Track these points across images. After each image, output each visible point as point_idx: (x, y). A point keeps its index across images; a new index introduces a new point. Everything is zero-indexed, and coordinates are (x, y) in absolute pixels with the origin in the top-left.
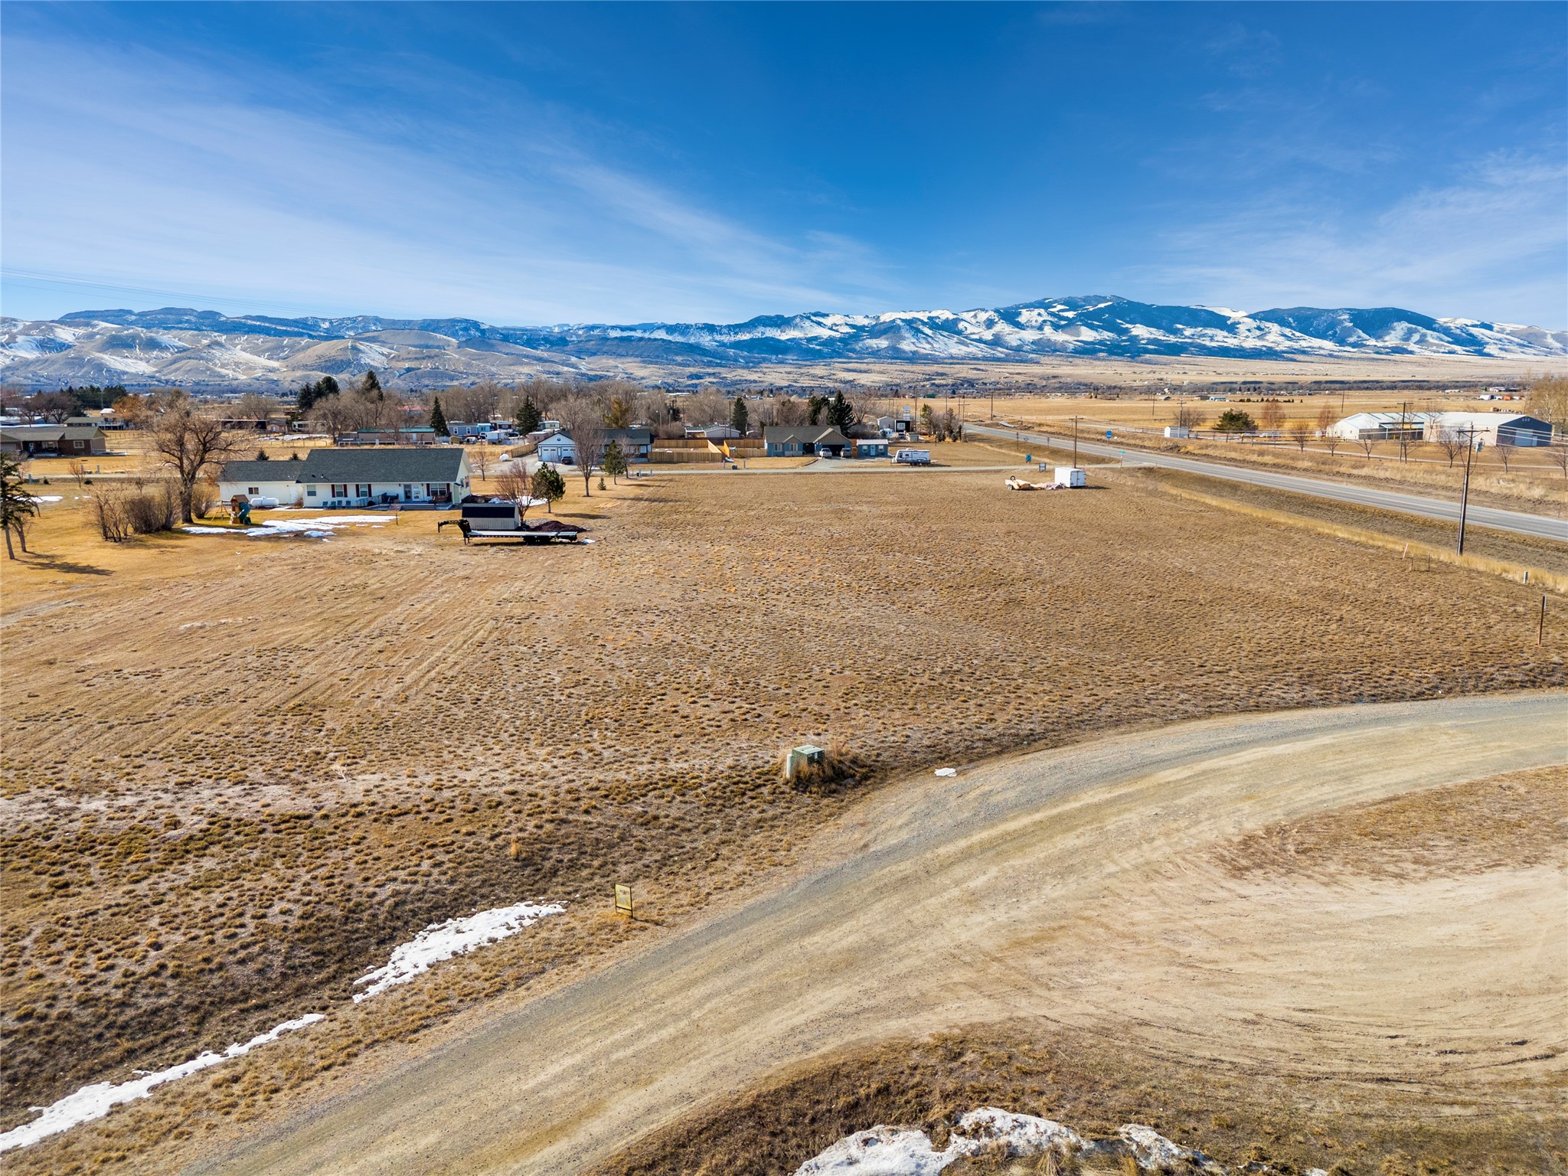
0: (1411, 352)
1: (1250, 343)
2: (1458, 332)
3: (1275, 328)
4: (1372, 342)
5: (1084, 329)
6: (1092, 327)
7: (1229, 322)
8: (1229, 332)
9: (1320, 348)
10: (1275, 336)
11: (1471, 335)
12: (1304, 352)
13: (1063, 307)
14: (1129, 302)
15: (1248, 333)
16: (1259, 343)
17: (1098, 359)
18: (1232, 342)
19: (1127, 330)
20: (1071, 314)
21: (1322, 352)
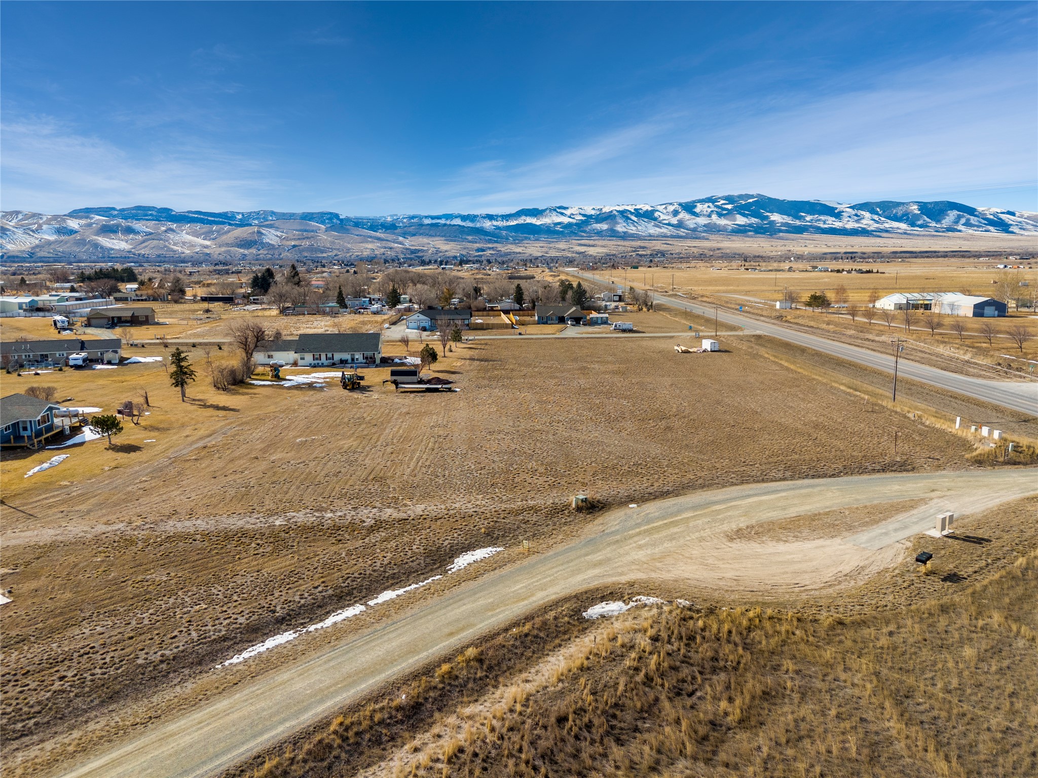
0: (960, 231)
1: (851, 225)
2: (992, 217)
3: (867, 215)
4: (933, 224)
5: (738, 216)
6: (744, 215)
7: (836, 211)
8: (836, 218)
9: (898, 228)
10: (867, 221)
11: (1001, 219)
12: (887, 231)
13: (724, 202)
14: (769, 198)
15: (849, 219)
16: (856, 225)
17: (748, 236)
18: (838, 224)
19: (767, 217)
21: (899, 231)
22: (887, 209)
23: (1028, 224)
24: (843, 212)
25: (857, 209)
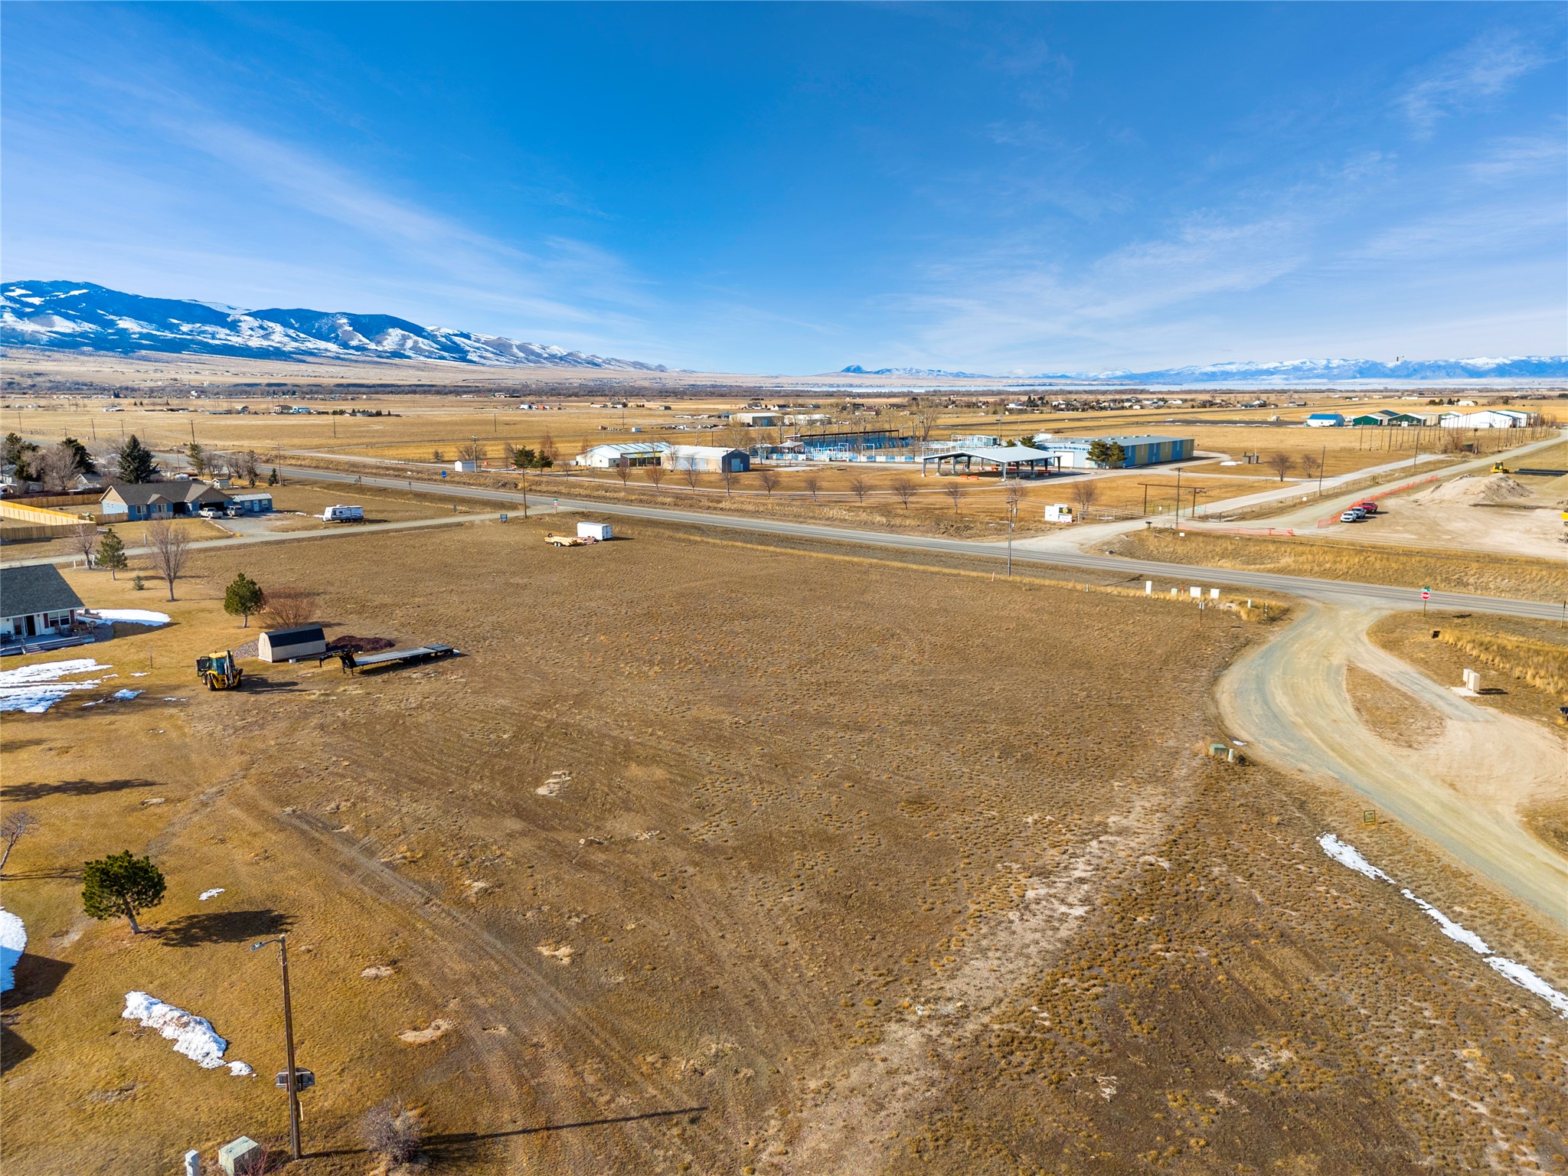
0: (409, 357)
1: (256, 343)
2: (444, 340)
3: (278, 328)
4: (372, 346)
5: (56, 318)
6: (67, 317)
7: (229, 320)
8: (231, 330)
9: (326, 350)
10: (279, 336)
11: (454, 343)
12: (312, 354)
13: (24, 292)
14: (109, 291)
15: (251, 332)
16: (265, 343)
17: (83, 353)
18: (235, 340)
19: (112, 323)
20: (37, 301)
21: (329, 354)
22: (305, 321)
23: (487, 350)
24: (240, 321)
25: (262, 319)
